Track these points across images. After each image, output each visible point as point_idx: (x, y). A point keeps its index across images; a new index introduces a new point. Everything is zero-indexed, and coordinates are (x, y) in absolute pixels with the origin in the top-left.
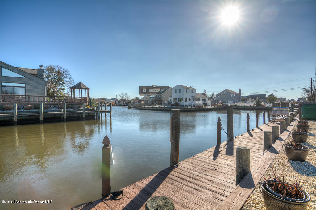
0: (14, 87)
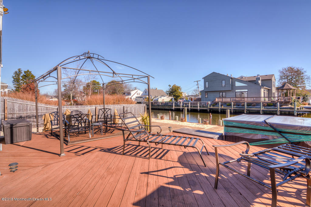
0: (241, 92)
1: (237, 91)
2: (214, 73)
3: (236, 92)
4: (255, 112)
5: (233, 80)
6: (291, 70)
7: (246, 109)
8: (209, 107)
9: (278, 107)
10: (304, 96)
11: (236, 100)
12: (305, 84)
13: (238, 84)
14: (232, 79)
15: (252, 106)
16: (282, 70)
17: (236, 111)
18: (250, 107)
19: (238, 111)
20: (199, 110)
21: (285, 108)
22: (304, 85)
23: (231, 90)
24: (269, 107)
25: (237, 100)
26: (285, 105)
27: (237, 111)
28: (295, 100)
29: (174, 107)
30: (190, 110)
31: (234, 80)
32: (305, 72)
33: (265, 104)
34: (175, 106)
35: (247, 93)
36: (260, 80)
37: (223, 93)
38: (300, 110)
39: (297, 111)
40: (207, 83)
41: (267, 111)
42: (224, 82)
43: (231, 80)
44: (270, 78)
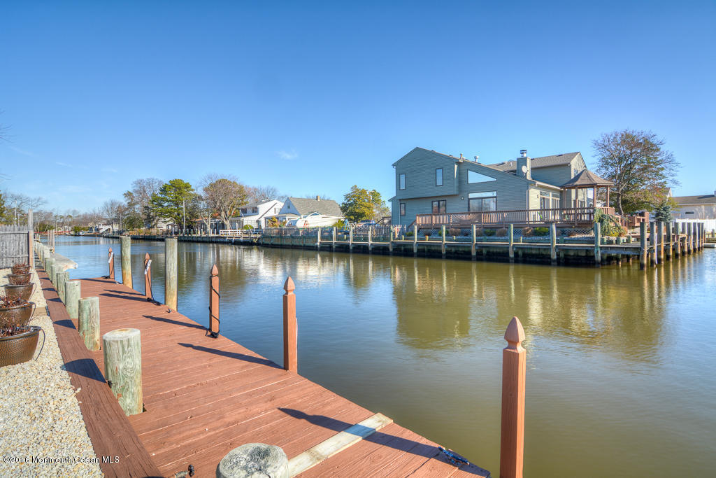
0: (482, 198)
1: (471, 196)
2: (417, 149)
3: (469, 199)
4: (501, 251)
5: (463, 168)
6: (628, 140)
7: (475, 242)
8: (392, 240)
9: (553, 238)
10: (658, 209)
11: (461, 221)
12: (664, 177)
13: (474, 178)
14: (459, 163)
15: (498, 236)
16: (600, 140)
17: (457, 249)
18: (491, 237)
19: (463, 249)
20: (370, 249)
21: (578, 241)
22: (663, 181)
23: (458, 193)
24: (538, 238)
25: (465, 221)
26: (579, 233)
27: (461, 249)
28: (602, 216)
29: (319, 240)
30: (354, 248)
31: (465, 166)
32: (661, 143)
33: (528, 230)
34: (322, 238)
35: (495, 199)
36: (526, 165)
37: (439, 202)
38: (617, 246)
39: (601, 248)
40: (403, 178)
41: (531, 249)
42: (439, 172)
43: (456, 166)
44: (565, 162)
